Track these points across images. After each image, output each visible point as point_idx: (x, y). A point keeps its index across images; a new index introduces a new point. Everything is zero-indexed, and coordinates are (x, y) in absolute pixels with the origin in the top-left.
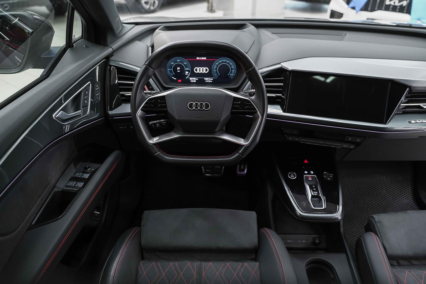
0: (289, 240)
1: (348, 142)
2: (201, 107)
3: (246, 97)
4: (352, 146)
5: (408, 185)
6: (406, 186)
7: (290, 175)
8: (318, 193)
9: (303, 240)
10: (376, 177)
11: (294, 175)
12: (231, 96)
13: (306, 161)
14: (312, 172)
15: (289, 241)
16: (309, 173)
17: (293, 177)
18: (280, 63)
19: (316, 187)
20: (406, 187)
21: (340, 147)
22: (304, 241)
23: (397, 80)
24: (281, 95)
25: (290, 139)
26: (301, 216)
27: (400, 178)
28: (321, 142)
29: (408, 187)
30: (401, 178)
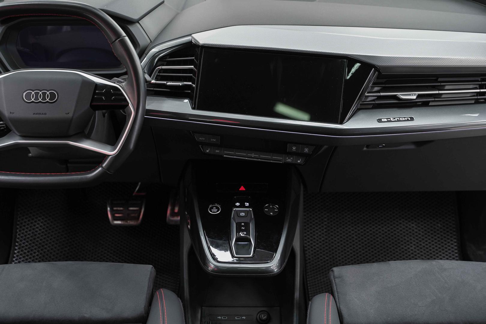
0: (221, 316)
1: (291, 154)
2: (44, 98)
3: (114, 83)
4: (299, 160)
5: (451, 237)
6: (449, 237)
7: (212, 208)
8: (248, 233)
9: (243, 316)
10: (400, 223)
11: (217, 208)
12: (92, 82)
13: (242, 188)
14: (247, 204)
15: (220, 318)
16: (242, 206)
17: (215, 211)
18: (190, 35)
19: (247, 225)
20: (448, 239)
21: (281, 161)
22: (244, 318)
23: (354, 56)
24: (191, 83)
25: (207, 151)
26: (216, 269)
27: (439, 225)
28: (253, 155)
29: (452, 239)
30: (441, 224)
